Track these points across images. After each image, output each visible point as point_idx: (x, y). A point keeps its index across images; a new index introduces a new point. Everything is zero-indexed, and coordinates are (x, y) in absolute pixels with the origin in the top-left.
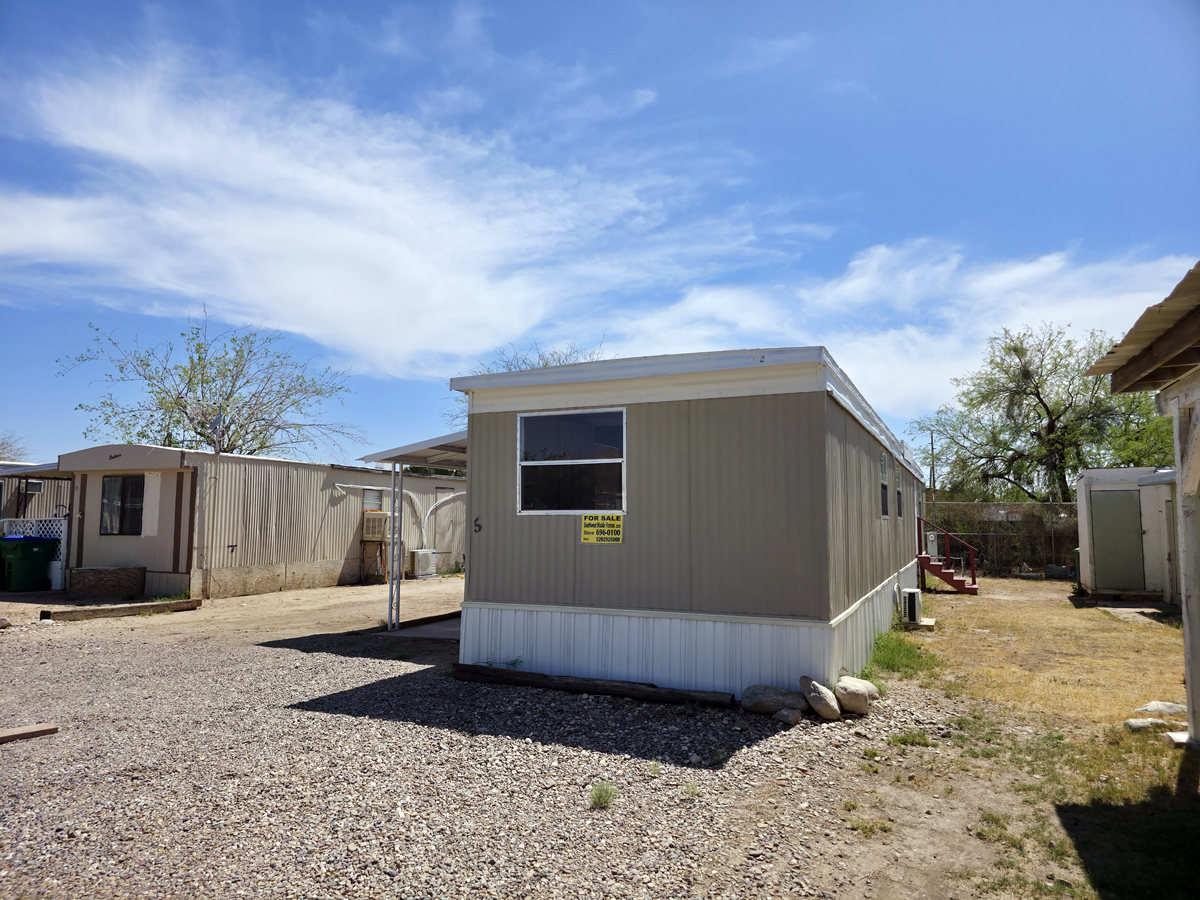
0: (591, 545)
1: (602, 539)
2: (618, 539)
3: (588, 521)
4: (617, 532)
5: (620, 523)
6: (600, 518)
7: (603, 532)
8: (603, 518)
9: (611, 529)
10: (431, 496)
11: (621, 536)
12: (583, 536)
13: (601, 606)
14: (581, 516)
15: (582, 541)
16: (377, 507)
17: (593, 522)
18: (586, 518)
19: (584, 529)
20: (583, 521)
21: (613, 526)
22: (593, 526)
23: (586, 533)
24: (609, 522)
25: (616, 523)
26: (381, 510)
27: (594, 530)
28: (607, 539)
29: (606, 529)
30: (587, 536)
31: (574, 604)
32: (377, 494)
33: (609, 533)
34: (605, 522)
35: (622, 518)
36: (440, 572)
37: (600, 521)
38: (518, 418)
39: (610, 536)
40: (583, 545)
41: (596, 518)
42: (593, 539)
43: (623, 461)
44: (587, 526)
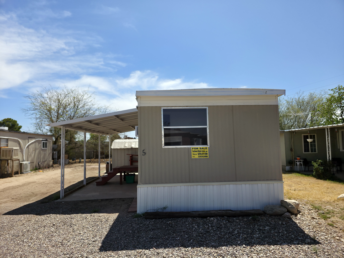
0: (196, 159)
1: (200, 156)
2: (207, 156)
3: (194, 150)
4: (207, 154)
5: (207, 150)
6: (199, 149)
7: (201, 154)
8: (200, 148)
9: (204, 153)
10: (27, 141)
11: (208, 155)
12: (192, 155)
13: (201, 182)
14: (191, 148)
15: (192, 157)
16: (6, 145)
17: (196, 150)
18: (193, 148)
19: (192, 153)
20: (192, 150)
21: (204, 151)
22: (196, 151)
23: (193, 154)
24: (203, 150)
25: (206, 150)
26: (7, 146)
27: (197, 153)
28: (202, 156)
29: (202, 153)
30: (194, 156)
31: (189, 182)
32: (6, 140)
33: (203, 154)
34: (201, 150)
35: (208, 148)
36: (31, 170)
37: (199, 150)
38: (162, 110)
39: (204, 155)
40: (193, 159)
41: (197, 148)
42: (197, 156)
43: (208, 127)
44: (193, 151)
